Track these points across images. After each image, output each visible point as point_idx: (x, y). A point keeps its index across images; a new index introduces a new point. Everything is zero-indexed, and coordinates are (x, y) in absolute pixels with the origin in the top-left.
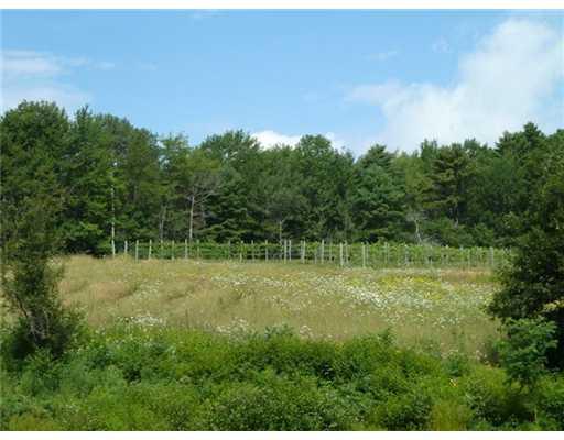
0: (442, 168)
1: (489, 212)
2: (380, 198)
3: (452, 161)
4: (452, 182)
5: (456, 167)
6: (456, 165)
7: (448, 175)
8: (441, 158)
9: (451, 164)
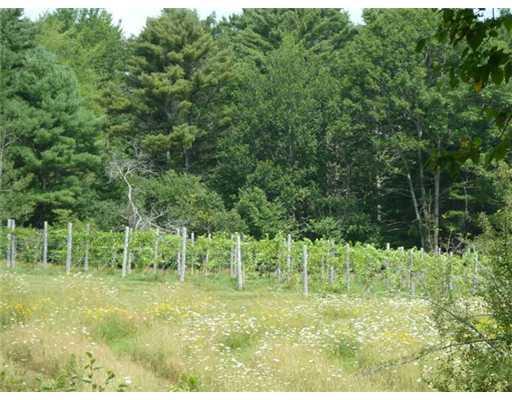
0: (159, 65)
1: (267, 164)
2: (57, 124)
3: (179, 47)
4: (181, 95)
5: (189, 62)
6: (188, 58)
7: (173, 79)
8: (155, 41)
9: (179, 56)
